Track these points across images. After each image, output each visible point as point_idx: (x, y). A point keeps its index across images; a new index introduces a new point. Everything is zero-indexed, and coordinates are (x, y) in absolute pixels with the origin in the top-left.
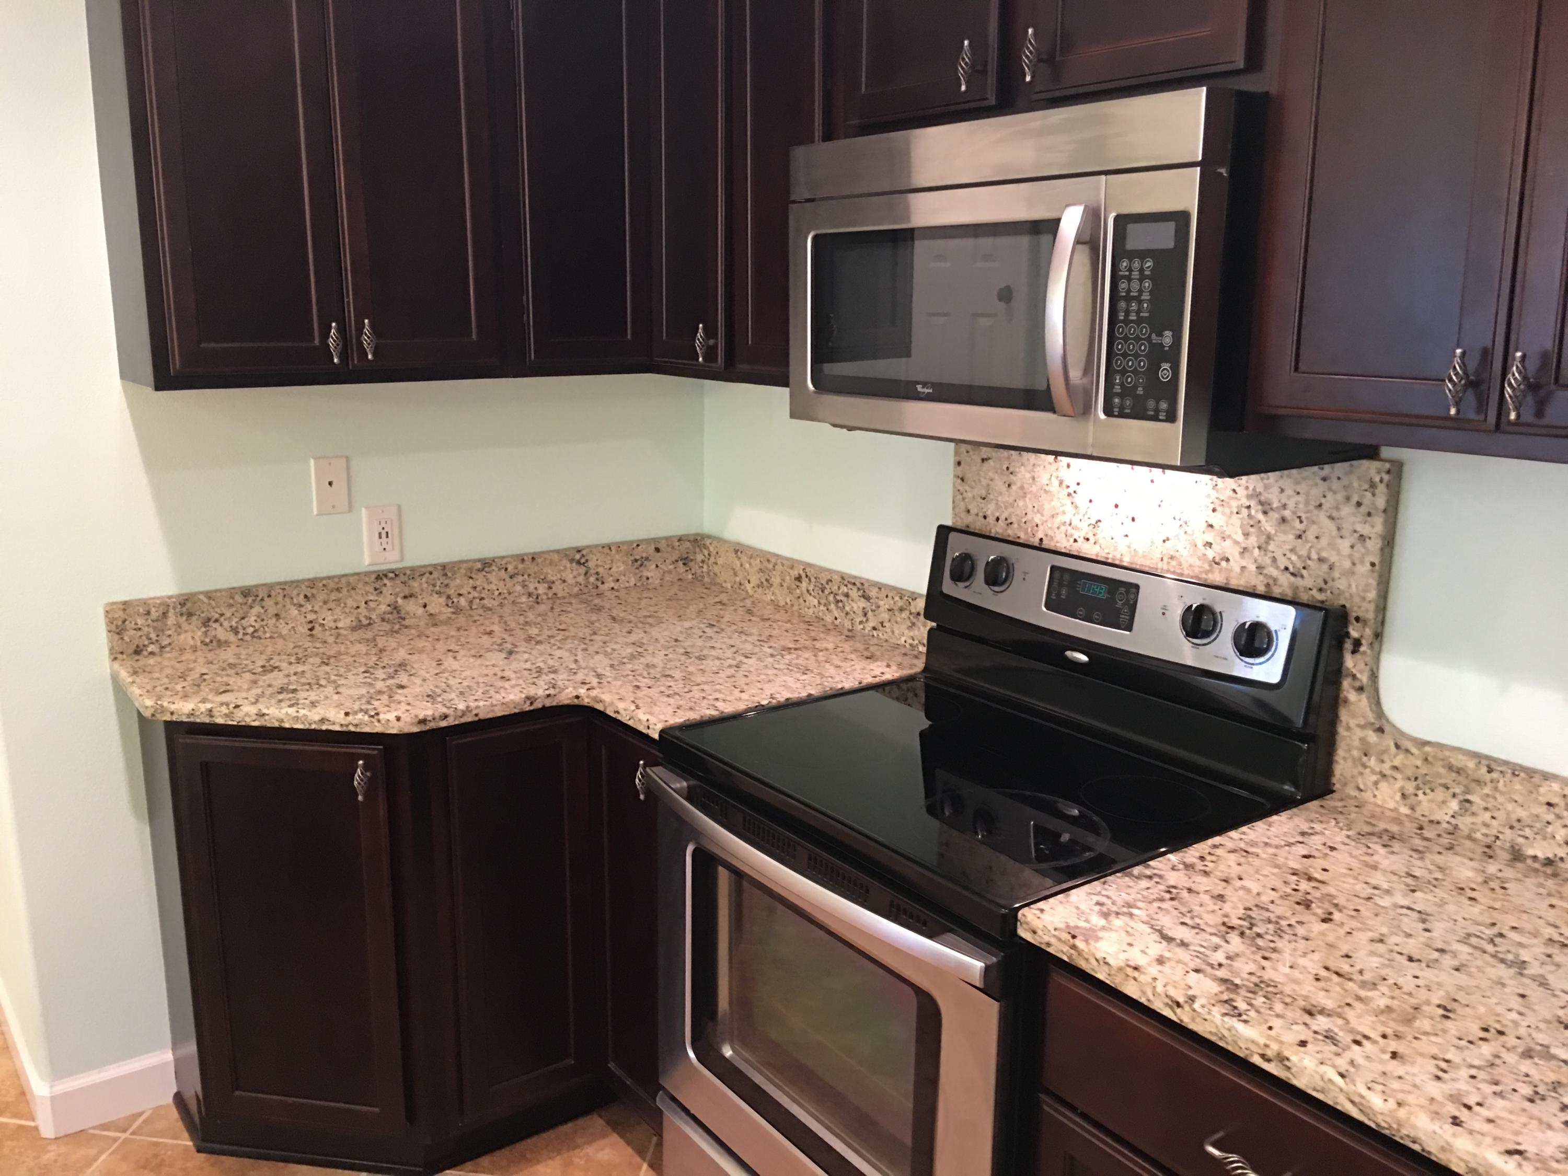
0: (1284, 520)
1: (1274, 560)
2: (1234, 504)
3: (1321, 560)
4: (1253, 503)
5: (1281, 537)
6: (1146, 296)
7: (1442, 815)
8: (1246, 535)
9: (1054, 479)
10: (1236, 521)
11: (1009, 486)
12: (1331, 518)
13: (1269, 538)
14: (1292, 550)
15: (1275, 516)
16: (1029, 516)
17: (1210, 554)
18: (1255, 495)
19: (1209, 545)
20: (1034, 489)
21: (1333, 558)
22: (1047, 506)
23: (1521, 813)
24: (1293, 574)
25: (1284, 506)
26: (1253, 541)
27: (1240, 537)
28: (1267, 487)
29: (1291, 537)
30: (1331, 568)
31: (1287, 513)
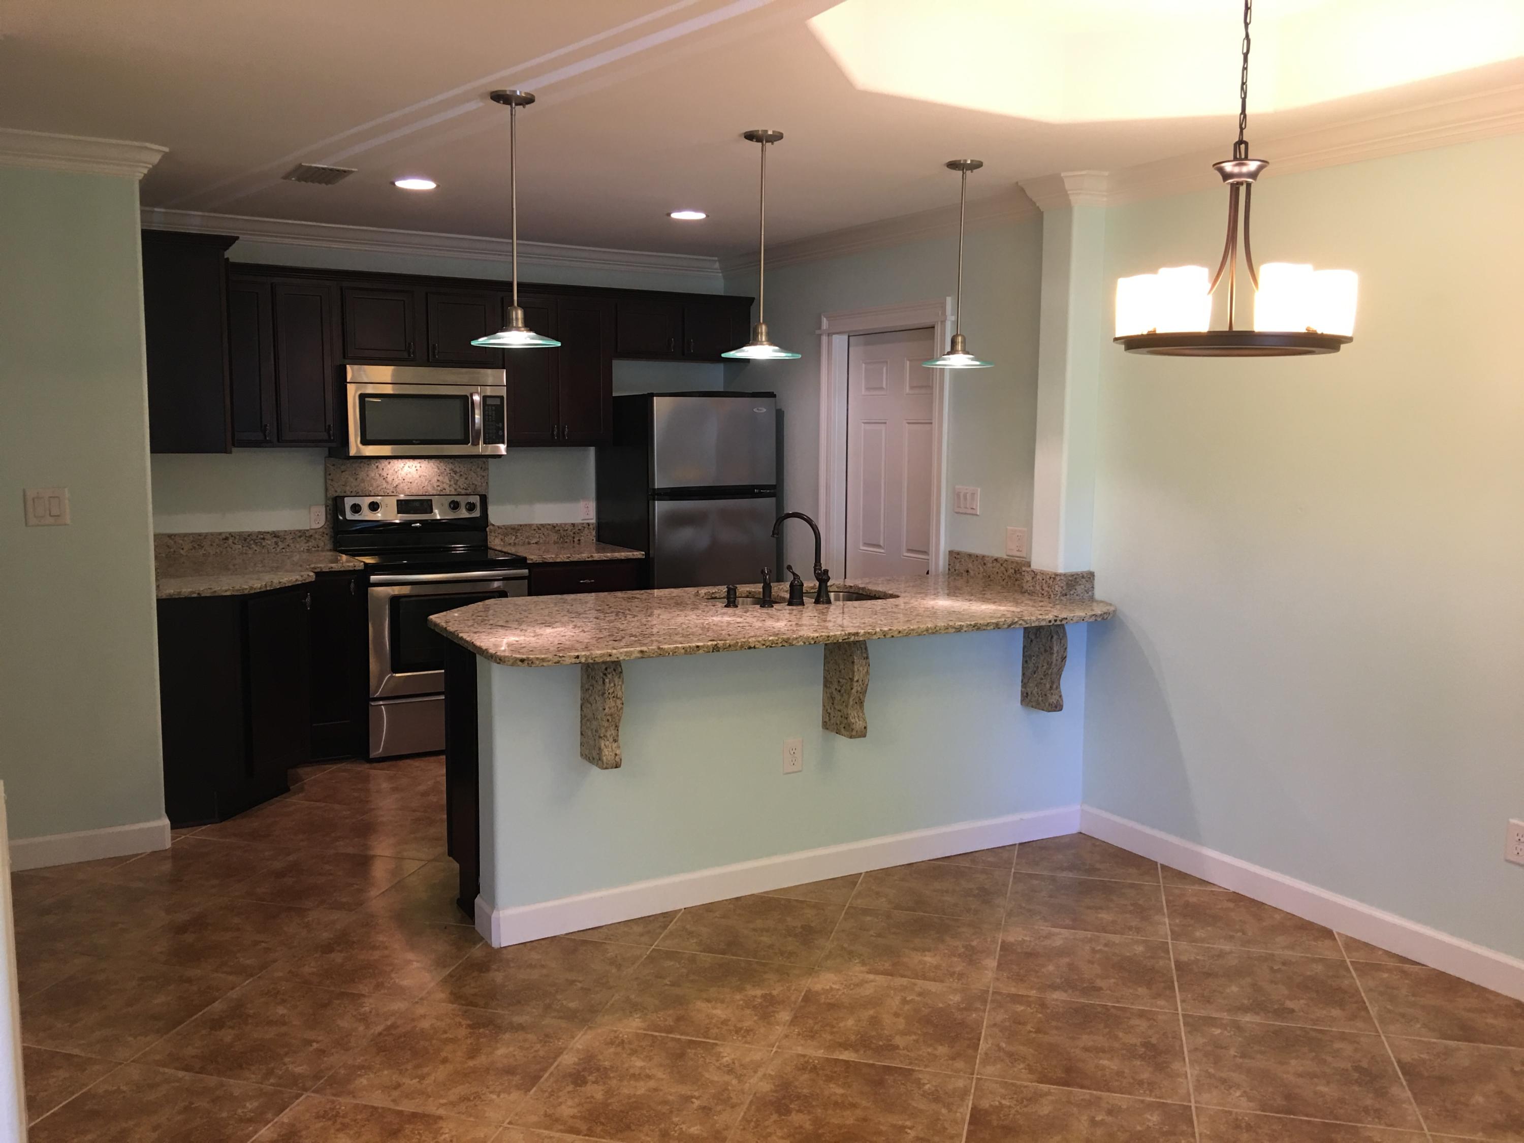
0: (461, 475)
1: (459, 486)
2: (445, 473)
3: (473, 484)
4: (451, 472)
5: (461, 480)
6: (494, 415)
7: (512, 541)
8: (450, 481)
9: (377, 474)
10: (446, 477)
11: (356, 479)
12: (474, 473)
13: (457, 481)
14: (465, 483)
15: (458, 474)
16: (367, 488)
17: (439, 488)
18: (452, 469)
19: (439, 486)
20: (368, 479)
21: (476, 483)
22: (374, 484)
23: (529, 534)
24: (466, 490)
25: (461, 472)
26: (452, 483)
27: (448, 482)
28: (455, 467)
29: (464, 479)
30: (476, 485)
31: (462, 473)
